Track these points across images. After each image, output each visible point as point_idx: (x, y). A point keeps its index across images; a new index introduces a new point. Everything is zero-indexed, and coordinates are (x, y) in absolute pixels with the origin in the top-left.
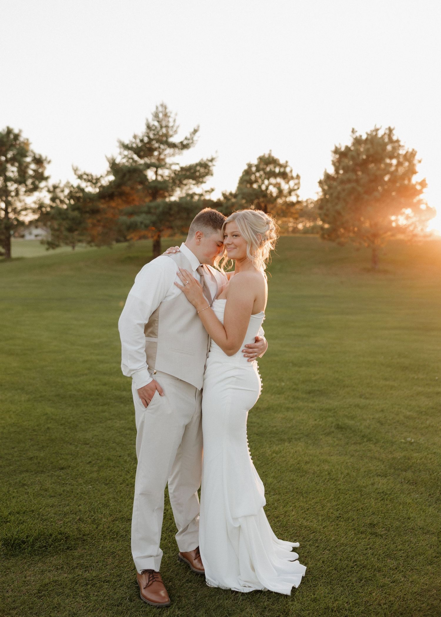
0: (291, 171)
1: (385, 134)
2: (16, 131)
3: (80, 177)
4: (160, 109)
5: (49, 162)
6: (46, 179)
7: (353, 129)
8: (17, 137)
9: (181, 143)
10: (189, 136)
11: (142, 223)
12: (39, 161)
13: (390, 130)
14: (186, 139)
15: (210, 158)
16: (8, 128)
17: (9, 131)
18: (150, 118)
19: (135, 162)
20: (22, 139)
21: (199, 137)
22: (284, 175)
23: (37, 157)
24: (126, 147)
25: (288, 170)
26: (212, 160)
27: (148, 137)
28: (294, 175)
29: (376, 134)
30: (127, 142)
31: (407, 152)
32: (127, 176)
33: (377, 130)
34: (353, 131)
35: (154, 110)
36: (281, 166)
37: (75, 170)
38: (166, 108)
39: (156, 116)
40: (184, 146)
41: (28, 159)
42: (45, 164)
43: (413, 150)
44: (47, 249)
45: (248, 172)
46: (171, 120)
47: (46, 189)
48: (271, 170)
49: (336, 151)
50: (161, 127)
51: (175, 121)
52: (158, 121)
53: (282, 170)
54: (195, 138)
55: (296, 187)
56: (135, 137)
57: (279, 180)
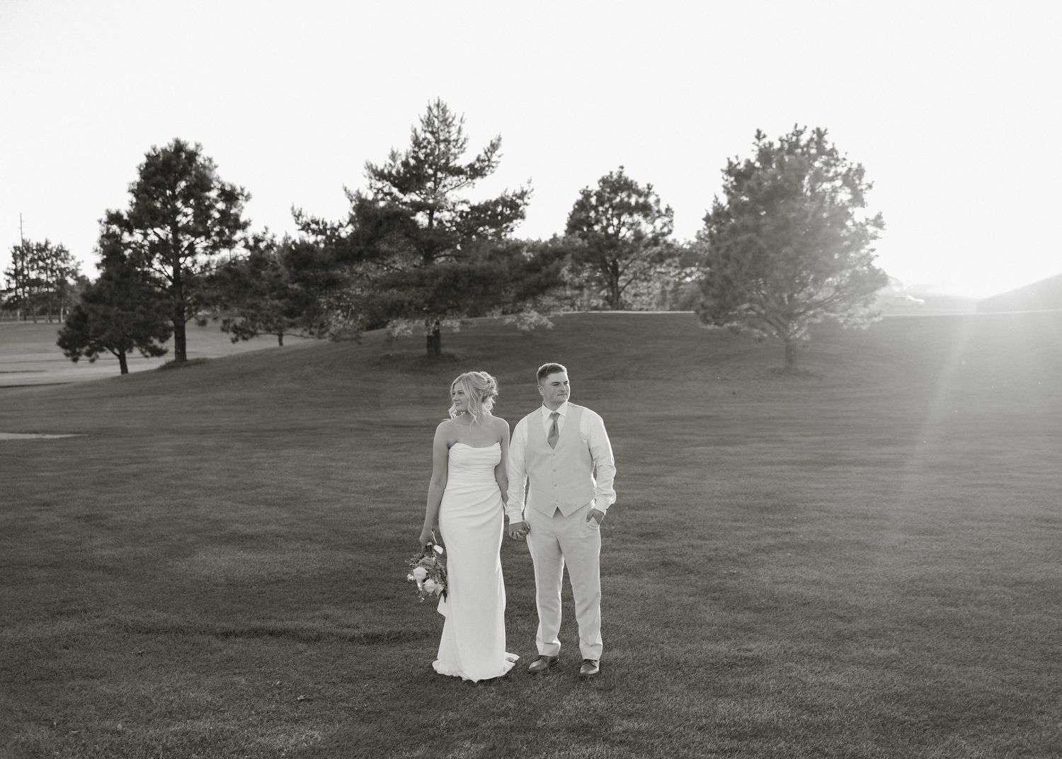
0: (658, 201)
1: (812, 139)
2: (191, 147)
3: (306, 227)
4: (435, 112)
5: (248, 198)
6: (244, 226)
7: (759, 132)
8: (192, 156)
9: (471, 166)
10: (483, 156)
11: (410, 303)
12: (230, 196)
13: (820, 134)
14: (478, 159)
15: (518, 192)
16: (178, 142)
17: (179, 147)
18: (419, 127)
19: (395, 199)
20: (200, 160)
21: (499, 156)
22: (645, 209)
23: (228, 188)
24: (381, 175)
25: (652, 200)
26: (523, 195)
27: (416, 158)
28: (663, 208)
29: (798, 140)
30: (380, 167)
31: (850, 169)
32: (385, 225)
33: (798, 133)
34: (759, 136)
35: (424, 113)
36: (640, 194)
37: (298, 216)
38: (444, 111)
39: (429, 123)
40: (476, 172)
41: (213, 194)
42: (241, 201)
43: (859, 165)
44: (234, 341)
45: (582, 206)
46: (454, 130)
47: (242, 243)
48: (622, 200)
49: (731, 170)
50: (438, 142)
51: (459, 131)
52: (432, 133)
53: (641, 200)
54: (494, 158)
55: (666, 230)
56: (393, 156)
57: (637, 217)
